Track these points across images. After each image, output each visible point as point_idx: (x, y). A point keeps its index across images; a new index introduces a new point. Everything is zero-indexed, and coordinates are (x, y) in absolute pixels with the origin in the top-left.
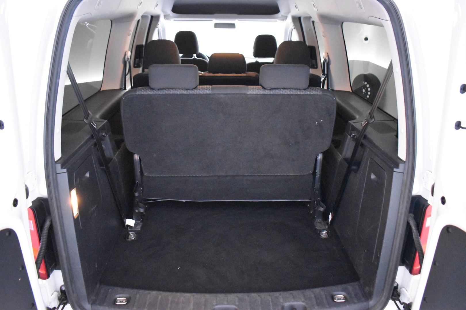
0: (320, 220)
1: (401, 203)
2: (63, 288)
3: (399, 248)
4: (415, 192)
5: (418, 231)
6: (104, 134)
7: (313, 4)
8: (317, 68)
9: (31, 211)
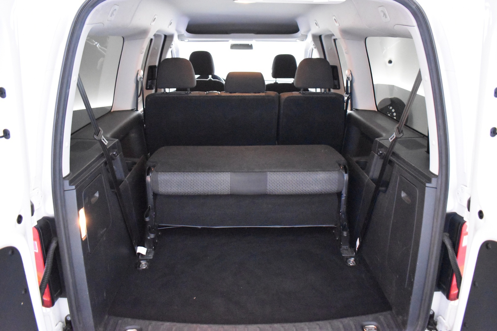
0: (346, 247)
1: (435, 220)
2: (68, 318)
3: (434, 271)
4: (450, 209)
5: (455, 251)
6: (115, 153)
7: (335, 19)
8: (339, 88)
9: (36, 231)
